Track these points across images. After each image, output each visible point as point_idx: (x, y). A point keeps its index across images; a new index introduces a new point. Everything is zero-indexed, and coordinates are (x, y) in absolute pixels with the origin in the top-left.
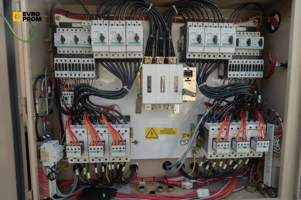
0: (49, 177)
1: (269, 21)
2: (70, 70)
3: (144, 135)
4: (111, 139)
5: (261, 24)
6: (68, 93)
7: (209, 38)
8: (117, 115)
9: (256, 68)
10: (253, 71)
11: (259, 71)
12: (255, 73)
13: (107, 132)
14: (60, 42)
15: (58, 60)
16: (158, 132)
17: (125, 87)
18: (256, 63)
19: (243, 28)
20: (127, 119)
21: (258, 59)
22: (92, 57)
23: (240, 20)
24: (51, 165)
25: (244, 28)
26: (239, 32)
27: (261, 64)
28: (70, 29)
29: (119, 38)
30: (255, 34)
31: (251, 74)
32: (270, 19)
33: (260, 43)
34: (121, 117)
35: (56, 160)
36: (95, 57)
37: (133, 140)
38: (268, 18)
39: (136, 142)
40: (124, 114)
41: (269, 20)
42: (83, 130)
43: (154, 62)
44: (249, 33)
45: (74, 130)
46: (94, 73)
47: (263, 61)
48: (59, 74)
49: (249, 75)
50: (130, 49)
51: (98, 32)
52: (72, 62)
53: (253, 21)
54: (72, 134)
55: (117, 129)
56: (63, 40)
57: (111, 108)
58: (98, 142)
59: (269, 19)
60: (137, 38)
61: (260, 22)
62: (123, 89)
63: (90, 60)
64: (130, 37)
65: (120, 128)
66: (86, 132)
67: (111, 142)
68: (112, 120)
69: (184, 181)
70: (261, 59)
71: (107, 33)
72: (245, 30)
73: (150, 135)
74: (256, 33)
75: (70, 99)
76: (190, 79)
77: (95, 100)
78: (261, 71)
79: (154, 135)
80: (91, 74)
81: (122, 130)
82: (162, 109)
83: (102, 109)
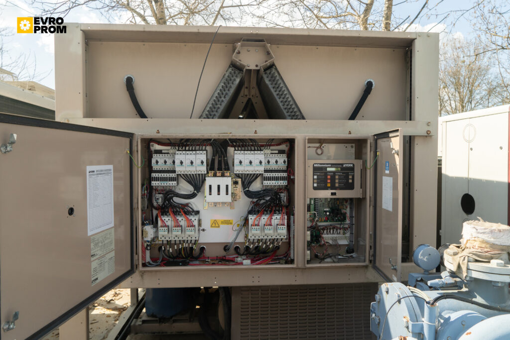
0: (146, 248)
2: (161, 181)
3: (209, 225)
4: (186, 224)
6: (159, 195)
7: (247, 162)
8: (191, 210)
9: (282, 179)
10: (280, 180)
11: (284, 180)
12: (282, 182)
13: (184, 220)
14: (155, 164)
15: (154, 175)
16: (220, 223)
17: (195, 192)
18: (282, 175)
19: (275, 151)
20: (197, 213)
21: (283, 173)
22: (175, 173)
23: (275, 145)
24: (149, 239)
26: (272, 155)
27: (285, 176)
28: (161, 155)
29: (192, 163)
33: (284, 162)
34: (193, 211)
35: (152, 237)
36: (177, 173)
37: (201, 228)
39: (203, 230)
40: (195, 209)
42: (168, 218)
43: (215, 175)
44: (279, 155)
45: (163, 219)
46: (176, 182)
48: (154, 183)
49: (278, 183)
50: (198, 169)
51: (179, 159)
52: (163, 176)
54: (163, 221)
55: (190, 218)
56: (157, 162)
57: (187, 205)
58: (178, 225)
60: (202, 162)
62: (194, 193)
63: (174, 174)
64: (199, 162)
65: (192, 218)
66: (170, 220)
67: (186, 226)
68: (187, 213)
69: (237, 257)
70: (286, 173)
71: (184, 160)
73: (214, 225)
74: (283, 155)
75: (160, 199)
76: (237, 186)
77: (176, 200)
78: (286, 180)
79: (217, 225)
80: (174, 183)
81: (193, 219)
82: (221, 205)
83: (180, 206)
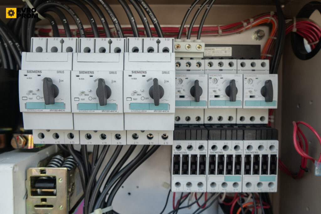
1: (295, 30)
5: (275, 38)
9: (255, 165)
10: (247, 172)
11: (264, 172)
12: (253, 179)
18: (254, 151)
19: (223, 48)
21: (261, 139)
23: (219, 28)
25: (227, 48)
26: (208, 61)
27: (269, 153)
30: (252, 65)
31: (240, 183)
32: (297, 25)
33: (266, 91)
38: (292, 22)
41: (296, 27)
44: (237, 62)
47: (276, 143)
49: (235, 184)
53: (256, 29)
59: (295, 24)
61: (273, 32)
70: (272, 138)
72: (230, 54)
74: (258, 62)
78: (273, 172)
